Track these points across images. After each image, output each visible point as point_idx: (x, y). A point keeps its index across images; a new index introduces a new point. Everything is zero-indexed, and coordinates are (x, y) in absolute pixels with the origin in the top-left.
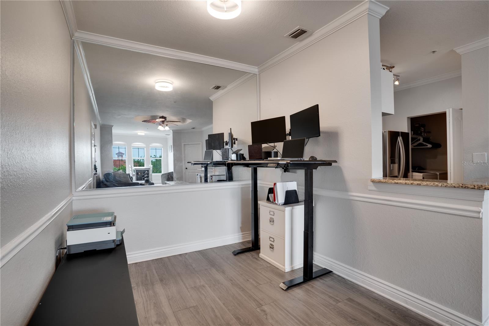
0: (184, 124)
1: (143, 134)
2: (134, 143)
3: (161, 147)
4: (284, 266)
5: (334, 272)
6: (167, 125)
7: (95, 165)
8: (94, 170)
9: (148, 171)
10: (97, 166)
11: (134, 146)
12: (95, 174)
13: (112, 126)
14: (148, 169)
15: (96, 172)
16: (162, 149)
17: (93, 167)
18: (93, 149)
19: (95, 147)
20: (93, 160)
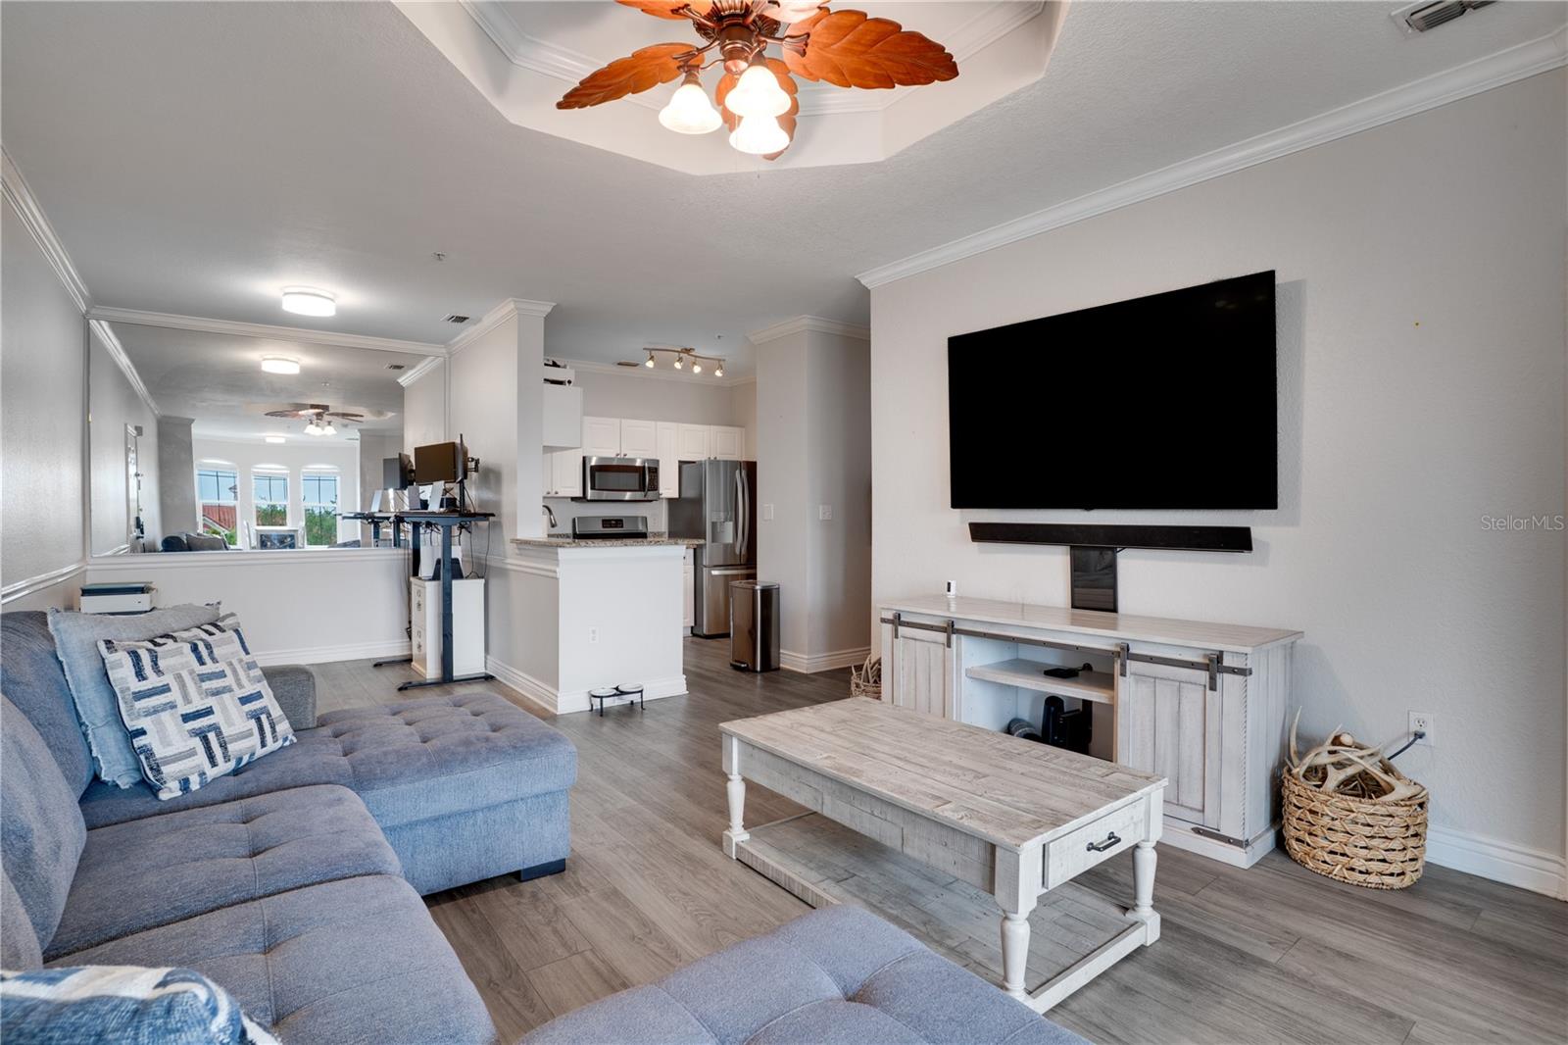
0: (382, 418)
1: (282, 441)
2: (256, 464)
3: (334, 473)
4: (425, 668)
5: (497, 677)
6: (329, 423)
7: (138, 519)
8: (133, 528)
9: (292, 537)
10: (142, 520)
11: (258, 473)
12: (138, 538)
13: (193, 420)
14: (292, 533)
15: (143, 533)
16: (338, 478)
17: (133, 522)
18: (133, 482)
19: (139, 478)
20: (133, 505)
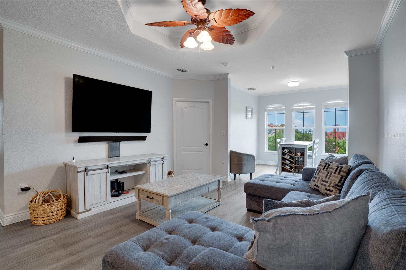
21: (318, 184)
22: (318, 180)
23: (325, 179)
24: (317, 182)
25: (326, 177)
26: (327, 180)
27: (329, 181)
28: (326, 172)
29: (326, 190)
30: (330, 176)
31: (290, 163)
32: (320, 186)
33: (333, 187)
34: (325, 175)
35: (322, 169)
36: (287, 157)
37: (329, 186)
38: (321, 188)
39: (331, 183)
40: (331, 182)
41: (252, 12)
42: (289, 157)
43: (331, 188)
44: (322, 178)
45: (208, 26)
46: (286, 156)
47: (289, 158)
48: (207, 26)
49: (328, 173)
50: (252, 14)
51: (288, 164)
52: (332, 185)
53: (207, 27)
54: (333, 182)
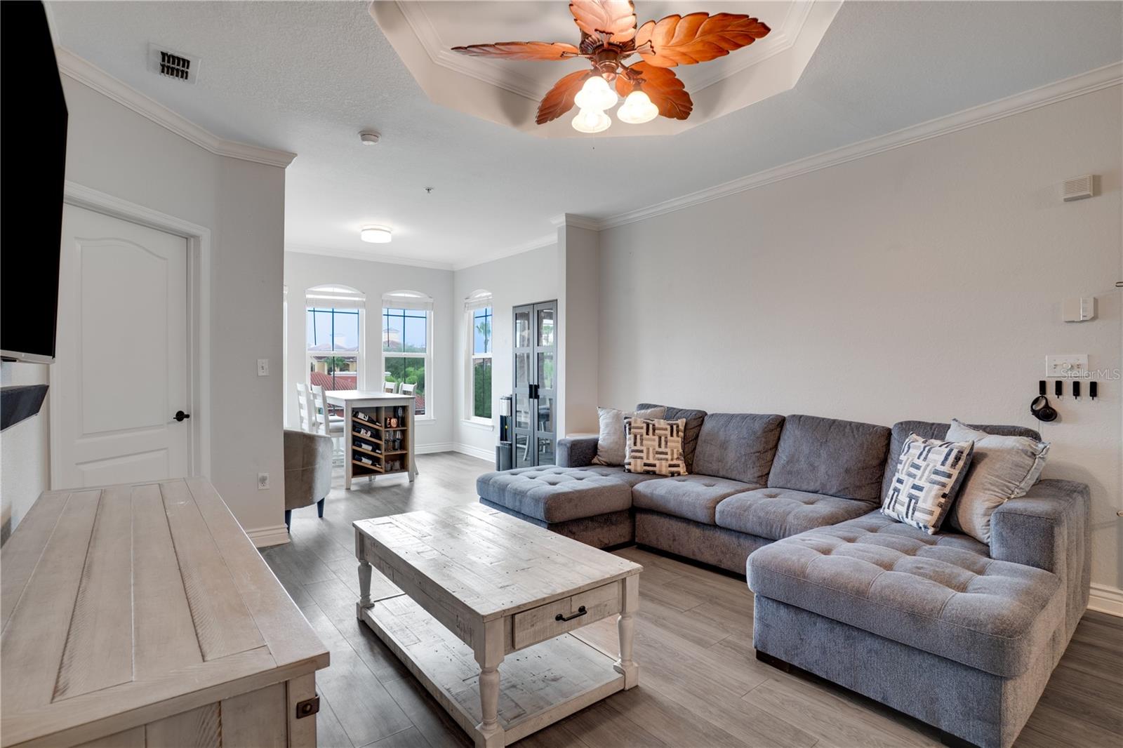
21: (651, 461)
22: (648, 453)
23: (660, 450)
24: (648, 458)
25: (660, 446)
26: (663, 449)
27: (668, 450)
28: (656, 438)
29: (671, 466)
30: (666, 442)
31: (372, 451)
32: (657, 462)
33: (678, 458)
34: (657, 443)
35: (645, 434)
36: (365, 434)
37: (672, 460)
38: (661, 465)
39: (672, 454)
40: (672, 451)
41: (763, 25)
42: (369, 433)
43: (675, 462)
44: (654, 449)
45: (627, 62)
46: (363, 431)
47: (371, 436)
48: (623, 62)
49: (660, 438)
50: (763, 30)
51: (366, 452)
52: (675, 456)
53: (623, 66)
54: (675, 451)
